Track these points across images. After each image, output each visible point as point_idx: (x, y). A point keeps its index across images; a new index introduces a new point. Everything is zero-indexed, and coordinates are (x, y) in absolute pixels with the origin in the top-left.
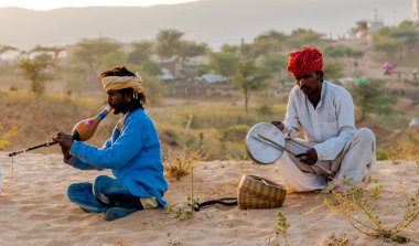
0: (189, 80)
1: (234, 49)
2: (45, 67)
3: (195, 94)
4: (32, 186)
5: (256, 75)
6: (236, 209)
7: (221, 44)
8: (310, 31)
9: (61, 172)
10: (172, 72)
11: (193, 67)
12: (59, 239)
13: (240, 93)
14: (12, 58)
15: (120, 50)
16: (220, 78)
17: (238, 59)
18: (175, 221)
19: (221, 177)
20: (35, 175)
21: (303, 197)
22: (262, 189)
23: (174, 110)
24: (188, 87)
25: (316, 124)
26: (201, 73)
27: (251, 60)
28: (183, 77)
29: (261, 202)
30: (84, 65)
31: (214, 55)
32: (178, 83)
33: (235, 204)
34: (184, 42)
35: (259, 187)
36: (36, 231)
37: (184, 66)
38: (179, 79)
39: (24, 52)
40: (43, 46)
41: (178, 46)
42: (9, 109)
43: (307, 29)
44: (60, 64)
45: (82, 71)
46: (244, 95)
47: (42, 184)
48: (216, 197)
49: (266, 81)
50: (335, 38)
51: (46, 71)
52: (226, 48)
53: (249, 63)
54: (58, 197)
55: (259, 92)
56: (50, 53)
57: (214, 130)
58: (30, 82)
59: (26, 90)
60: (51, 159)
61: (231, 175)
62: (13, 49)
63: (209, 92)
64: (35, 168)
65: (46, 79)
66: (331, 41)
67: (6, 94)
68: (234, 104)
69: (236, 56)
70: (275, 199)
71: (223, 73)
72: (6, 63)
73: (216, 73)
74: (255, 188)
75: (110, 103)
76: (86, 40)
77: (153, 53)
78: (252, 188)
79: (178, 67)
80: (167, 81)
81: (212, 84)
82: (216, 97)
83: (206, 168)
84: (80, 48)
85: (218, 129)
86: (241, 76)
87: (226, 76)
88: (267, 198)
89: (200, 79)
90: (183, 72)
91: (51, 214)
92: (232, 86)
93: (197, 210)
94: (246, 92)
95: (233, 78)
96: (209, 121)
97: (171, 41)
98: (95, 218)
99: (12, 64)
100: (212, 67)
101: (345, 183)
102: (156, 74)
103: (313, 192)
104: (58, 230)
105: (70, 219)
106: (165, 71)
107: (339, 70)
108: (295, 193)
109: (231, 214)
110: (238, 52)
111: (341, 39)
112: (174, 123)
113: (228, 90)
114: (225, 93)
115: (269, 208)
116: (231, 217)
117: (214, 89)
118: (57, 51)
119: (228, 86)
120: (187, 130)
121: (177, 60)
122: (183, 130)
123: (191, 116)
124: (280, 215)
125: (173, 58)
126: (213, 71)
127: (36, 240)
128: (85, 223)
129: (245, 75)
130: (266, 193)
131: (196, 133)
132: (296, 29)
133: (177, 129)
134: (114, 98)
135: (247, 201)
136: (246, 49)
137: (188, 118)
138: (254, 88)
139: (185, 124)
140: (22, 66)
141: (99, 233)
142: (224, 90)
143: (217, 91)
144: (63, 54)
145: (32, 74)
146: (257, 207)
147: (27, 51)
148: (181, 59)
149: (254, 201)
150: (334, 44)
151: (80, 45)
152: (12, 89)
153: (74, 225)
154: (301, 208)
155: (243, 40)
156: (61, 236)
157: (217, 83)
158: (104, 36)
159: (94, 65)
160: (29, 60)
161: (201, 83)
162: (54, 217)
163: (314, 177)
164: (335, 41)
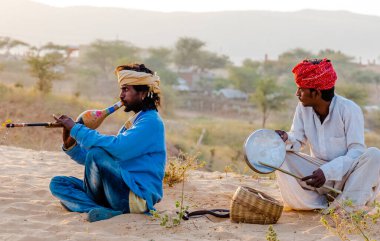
0: (206, 93)
1: (257, 65)
2: (54, 65)
3: (211, 109)
4: (15, 180)
5: (277, 94)
6: (228, 221)
7: (243, 58)
8: (339, 52)
9: (49, 169)
10: (189, 83)
11: (211, 80)
12: (34, 236)
13: (259, 111)
14: (22, 53)
15: (136, 55)
16: (239, 94)
17: (260, 76)
18: (160, 228)
19: (216, 188)
20: (20, 169)
21: (301, 215)
22: (257, 203)
23: (187, 124)
24: (204, 101)
25: (322, 137)
26: (220, 87)
27: (273, 77)
28: (199, 89)
29: (255, 216)
30: (97, 68)
31: (235, 70)
32: (194, 95)
33: (227, 216)
34: (205, 53)
35: (254, 200)
36: (11, 225)
37: (202, 78)
38: (195, 91)
39: (34, 48)
40: (56, 43)
41: (197, 56)
42: (12, 106)
43: (336, 50)
44: (71, 64)
45: (94, 74)
46: (262, 114)
47: (26, 178)
48: (208, 208)
49: (287, 101)
50: (364, 62)
51: (56, 70)
52: (248, 63)
53: (271, 81)
54: (41, 193)
55: (278, 112)
56: (62, 52)
57: (227, 148)
58: (36, 80)
59: (33, 88)
60: (42, 155)
61: (227, 186)
62: (23, 44)
63: (226, 108)
64: (23, 162)
65: (54, 78)
66: (360, 65)
67: (11, 90)
68: (251, 123)
69: (258, 73)
70: (269, 215)
71: (243, 89)
72: (15, 57)
73: (235, 89)
74: (250, 201)
75: (122, 98)
76: (100, 41)
77: (171, 61)
78: (246, 201)
79: (196, 78)
80: (182, 92)
81: (230, 99)
82: (233, 113)
83: (202, 177)
84: (94, 50)
85: (232, 147)
86: (261, 93)
87: (246, 92)
88: (262, 212)
89: (218, 93)
90: (200, 84)
91: (31, 210)
92: (250, 104)
93: (185, 219)
94: (264, 111)
95: (252, 95)
96: (223, 138)
97: (190, 51)
98: (76, 217)
99: (20, 59)
100: (231, 82)
101: (346, 204)
102: (172, 83)
103: (312, 212)
104: (35, 226)
105: (50, 216)
106: (181, 81)
107: (365, 96)
108: (294, 210)
109: (222, 227)
110: (260, 68)
111: (371, 65)
112: (186, 137)
113: (245, 107)
114: (244, 110)
115: (263, 223)
116: (221, 229)
117: (231, 105)
118: (70, 50)
119: (246, 103)
120: (198, 145)
121: (195, 71)
122: (194, 145)
123: (204, 131)
124: (271, 229)
125: (191, 69)
126: (232, 86)
127: (10, 235)
128: (64, 222)
129: (265, 93)
130: (260, 207)
131: (207, 149)
132: (324, 49)
133: (187, 143)
134: (127, 94)
135: (240, 214)
136: (269, 65)
137: (200, 133)
138: (274, 107)
139: (196, 139)
140: (30, 62)
141: (77, 233)
142: (242, 107)
143: (235, 107)
144: (75, 54)
145: (40, 71)
146: (250, 221)
147: (38, 47)
148: (199, 70)
149: (247, 215)
150: (363, 69)
151: (94, 46)
152: (18, 86)
153: (53, 223)
154: (297, 226)
155: (266, 56)
156: (37, 233)
157: (236, 99)
158: (121, 38)
159: (107, 68)
160: (38, 57)
161: (219, 97)
162: (33, 213)
163: (315, 196)
164: (364, 66)
